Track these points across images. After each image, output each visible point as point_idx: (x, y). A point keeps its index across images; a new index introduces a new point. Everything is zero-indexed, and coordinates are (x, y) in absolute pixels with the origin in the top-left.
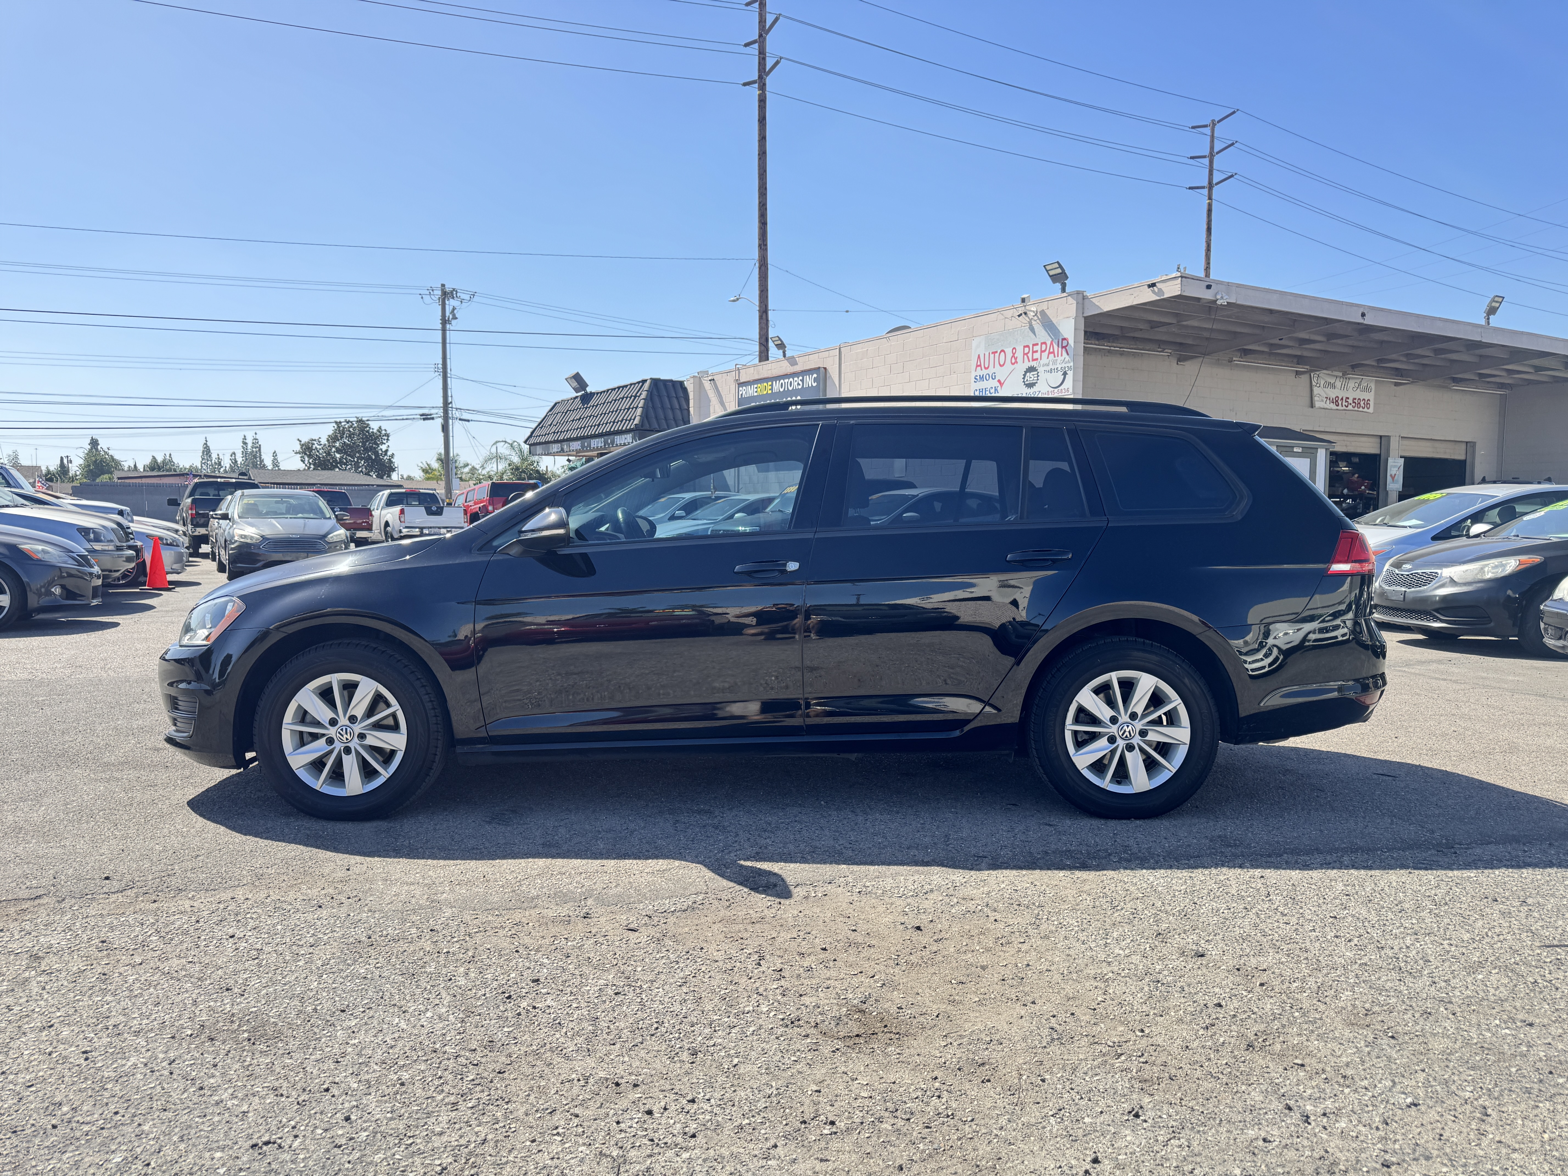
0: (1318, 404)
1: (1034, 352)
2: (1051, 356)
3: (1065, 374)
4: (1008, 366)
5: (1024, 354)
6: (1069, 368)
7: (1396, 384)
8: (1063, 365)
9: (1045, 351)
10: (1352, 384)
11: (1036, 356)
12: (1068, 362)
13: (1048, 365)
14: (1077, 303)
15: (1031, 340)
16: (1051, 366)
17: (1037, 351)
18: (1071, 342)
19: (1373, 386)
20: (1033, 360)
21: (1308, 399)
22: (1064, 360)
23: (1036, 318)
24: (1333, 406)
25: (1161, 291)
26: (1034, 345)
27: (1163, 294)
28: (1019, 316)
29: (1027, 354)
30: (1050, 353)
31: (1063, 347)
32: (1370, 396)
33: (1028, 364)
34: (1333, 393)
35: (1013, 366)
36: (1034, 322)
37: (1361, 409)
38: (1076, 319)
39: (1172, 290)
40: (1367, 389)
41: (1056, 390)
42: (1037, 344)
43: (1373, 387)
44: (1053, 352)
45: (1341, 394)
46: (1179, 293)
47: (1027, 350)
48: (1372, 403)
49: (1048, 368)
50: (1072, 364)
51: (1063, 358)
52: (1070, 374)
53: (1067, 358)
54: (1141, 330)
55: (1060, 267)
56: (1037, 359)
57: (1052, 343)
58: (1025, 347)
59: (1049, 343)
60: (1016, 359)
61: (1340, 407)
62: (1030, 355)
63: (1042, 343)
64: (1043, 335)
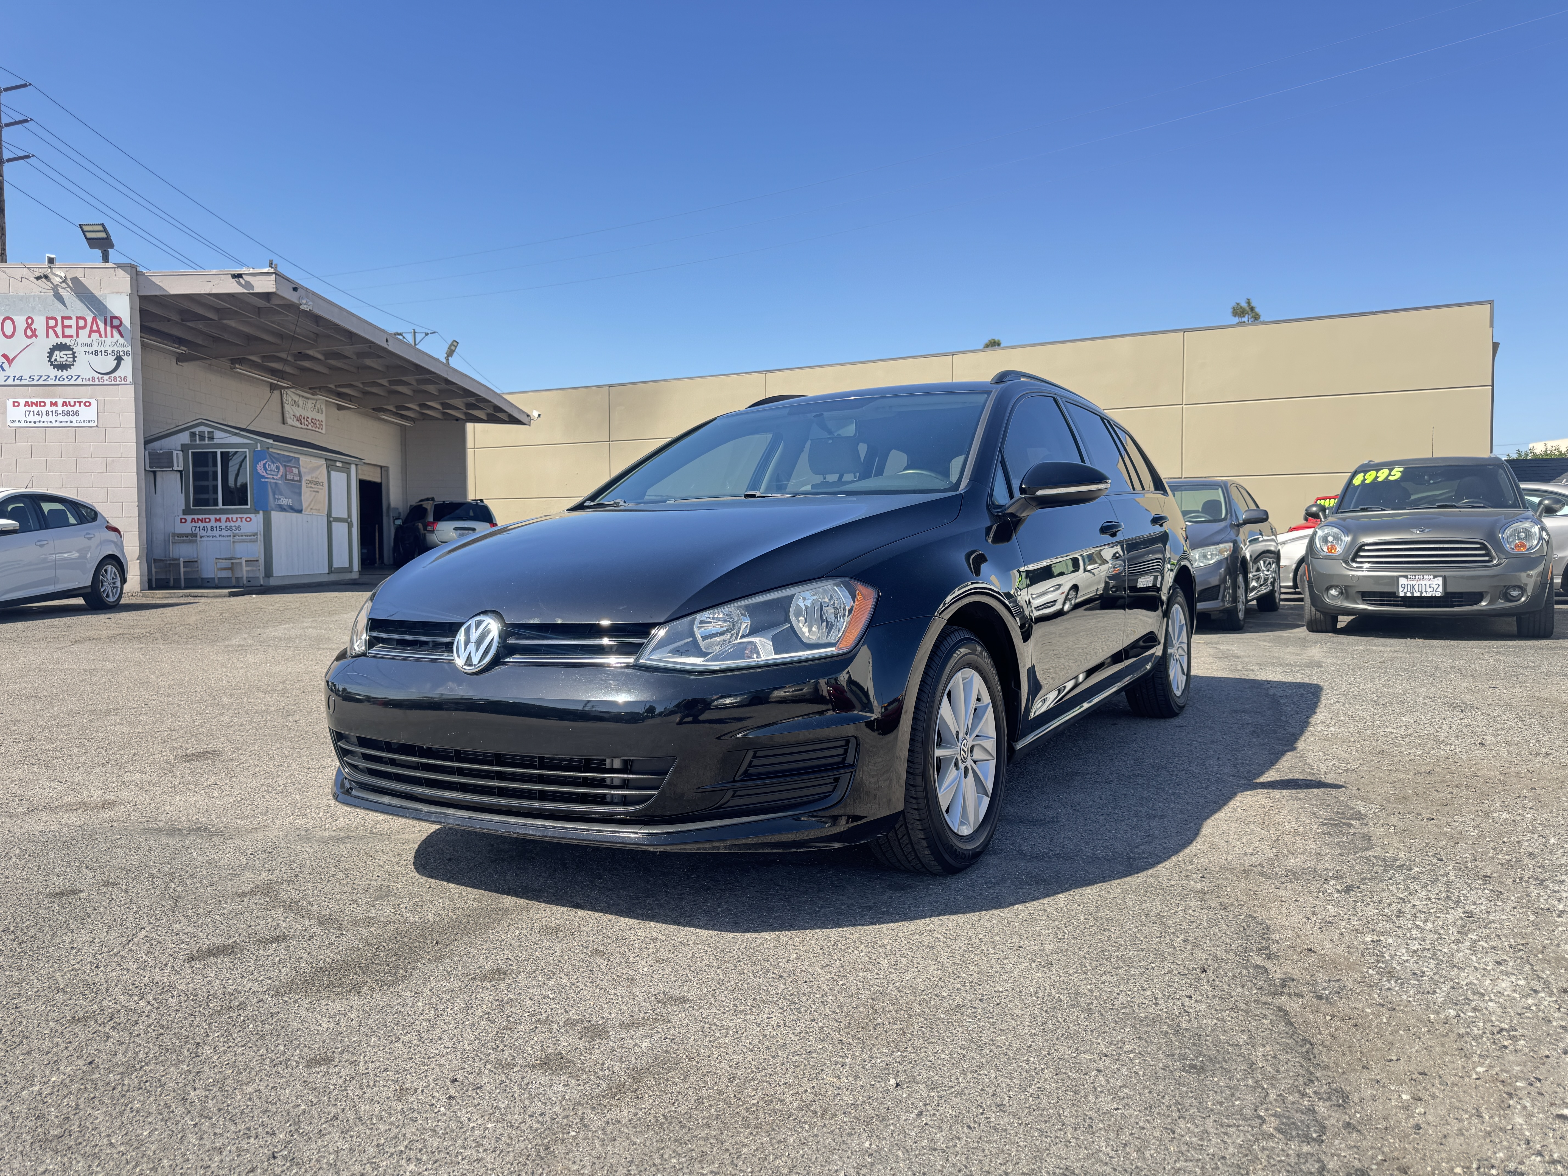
0: (290, 421)
1: (64, 327)
2: (95, 336)
3: (119, 359)
4: (20, 340)
5: (48, 327)
6: (127, 353)
7: (340, 408)
8: (116, 349)
9: (84, 327)
10: (310, 404)
11: (68, 332)
12: (123, 345)
13: (91, 345)
14: (131, 278)
15: (59, 311)
16: (95, 347)
17: (70, 327)
18: (127, 322)
19: (323, 407)
20: (64, 336)
21: (280, 415)
22: (114, 342)
23: (64, 285)
24: (298, 424)
25: (248, 285)
26: (63, 318)
27: (252, 287)
28: (38, 278)
29: (53, 328)
30: (91, 331)
31: (112, 327)
32: (322, 417)
33: (53, 341)
34: (298, 412)
35: (29, 341)
36: (61, 290)
37: (317, 429)
38: (131, 295)
39: (265, 285)
40: (320, 411)
41: (106, 377)
42: (71, 318)
43: (324, 409)
44: (98, 331)
45: (305, 414)
46: (274, 290)
47: (52, 323)
48: (324, 424)
49: (93, 349)
50: (129, 349)
51: (114, 340)
52: (127, 362)
53: (122, 341)
54: (169, 320)
55: (105, 230)
56: (71, 336)
57: (94, 320)
58: (48, 318)
59: (89, 319)
60: (34, 332)
61: (303, 426)
62: (59, 329)
63: (78, 318)
64: (76, 307)
